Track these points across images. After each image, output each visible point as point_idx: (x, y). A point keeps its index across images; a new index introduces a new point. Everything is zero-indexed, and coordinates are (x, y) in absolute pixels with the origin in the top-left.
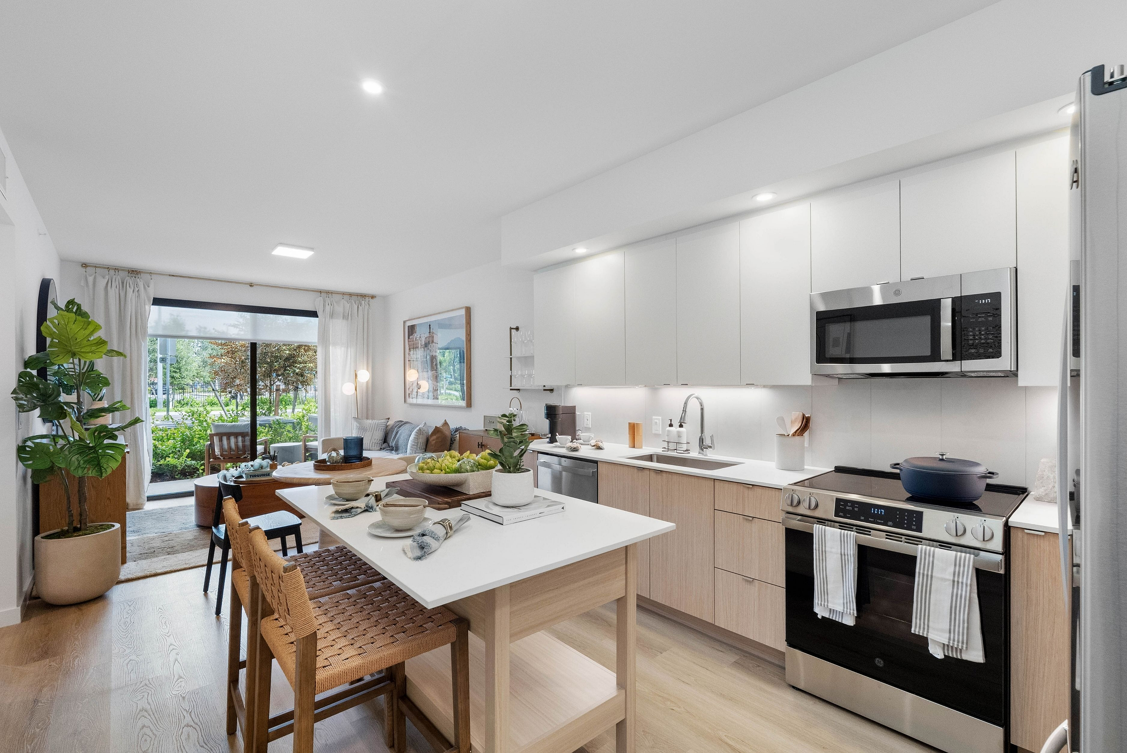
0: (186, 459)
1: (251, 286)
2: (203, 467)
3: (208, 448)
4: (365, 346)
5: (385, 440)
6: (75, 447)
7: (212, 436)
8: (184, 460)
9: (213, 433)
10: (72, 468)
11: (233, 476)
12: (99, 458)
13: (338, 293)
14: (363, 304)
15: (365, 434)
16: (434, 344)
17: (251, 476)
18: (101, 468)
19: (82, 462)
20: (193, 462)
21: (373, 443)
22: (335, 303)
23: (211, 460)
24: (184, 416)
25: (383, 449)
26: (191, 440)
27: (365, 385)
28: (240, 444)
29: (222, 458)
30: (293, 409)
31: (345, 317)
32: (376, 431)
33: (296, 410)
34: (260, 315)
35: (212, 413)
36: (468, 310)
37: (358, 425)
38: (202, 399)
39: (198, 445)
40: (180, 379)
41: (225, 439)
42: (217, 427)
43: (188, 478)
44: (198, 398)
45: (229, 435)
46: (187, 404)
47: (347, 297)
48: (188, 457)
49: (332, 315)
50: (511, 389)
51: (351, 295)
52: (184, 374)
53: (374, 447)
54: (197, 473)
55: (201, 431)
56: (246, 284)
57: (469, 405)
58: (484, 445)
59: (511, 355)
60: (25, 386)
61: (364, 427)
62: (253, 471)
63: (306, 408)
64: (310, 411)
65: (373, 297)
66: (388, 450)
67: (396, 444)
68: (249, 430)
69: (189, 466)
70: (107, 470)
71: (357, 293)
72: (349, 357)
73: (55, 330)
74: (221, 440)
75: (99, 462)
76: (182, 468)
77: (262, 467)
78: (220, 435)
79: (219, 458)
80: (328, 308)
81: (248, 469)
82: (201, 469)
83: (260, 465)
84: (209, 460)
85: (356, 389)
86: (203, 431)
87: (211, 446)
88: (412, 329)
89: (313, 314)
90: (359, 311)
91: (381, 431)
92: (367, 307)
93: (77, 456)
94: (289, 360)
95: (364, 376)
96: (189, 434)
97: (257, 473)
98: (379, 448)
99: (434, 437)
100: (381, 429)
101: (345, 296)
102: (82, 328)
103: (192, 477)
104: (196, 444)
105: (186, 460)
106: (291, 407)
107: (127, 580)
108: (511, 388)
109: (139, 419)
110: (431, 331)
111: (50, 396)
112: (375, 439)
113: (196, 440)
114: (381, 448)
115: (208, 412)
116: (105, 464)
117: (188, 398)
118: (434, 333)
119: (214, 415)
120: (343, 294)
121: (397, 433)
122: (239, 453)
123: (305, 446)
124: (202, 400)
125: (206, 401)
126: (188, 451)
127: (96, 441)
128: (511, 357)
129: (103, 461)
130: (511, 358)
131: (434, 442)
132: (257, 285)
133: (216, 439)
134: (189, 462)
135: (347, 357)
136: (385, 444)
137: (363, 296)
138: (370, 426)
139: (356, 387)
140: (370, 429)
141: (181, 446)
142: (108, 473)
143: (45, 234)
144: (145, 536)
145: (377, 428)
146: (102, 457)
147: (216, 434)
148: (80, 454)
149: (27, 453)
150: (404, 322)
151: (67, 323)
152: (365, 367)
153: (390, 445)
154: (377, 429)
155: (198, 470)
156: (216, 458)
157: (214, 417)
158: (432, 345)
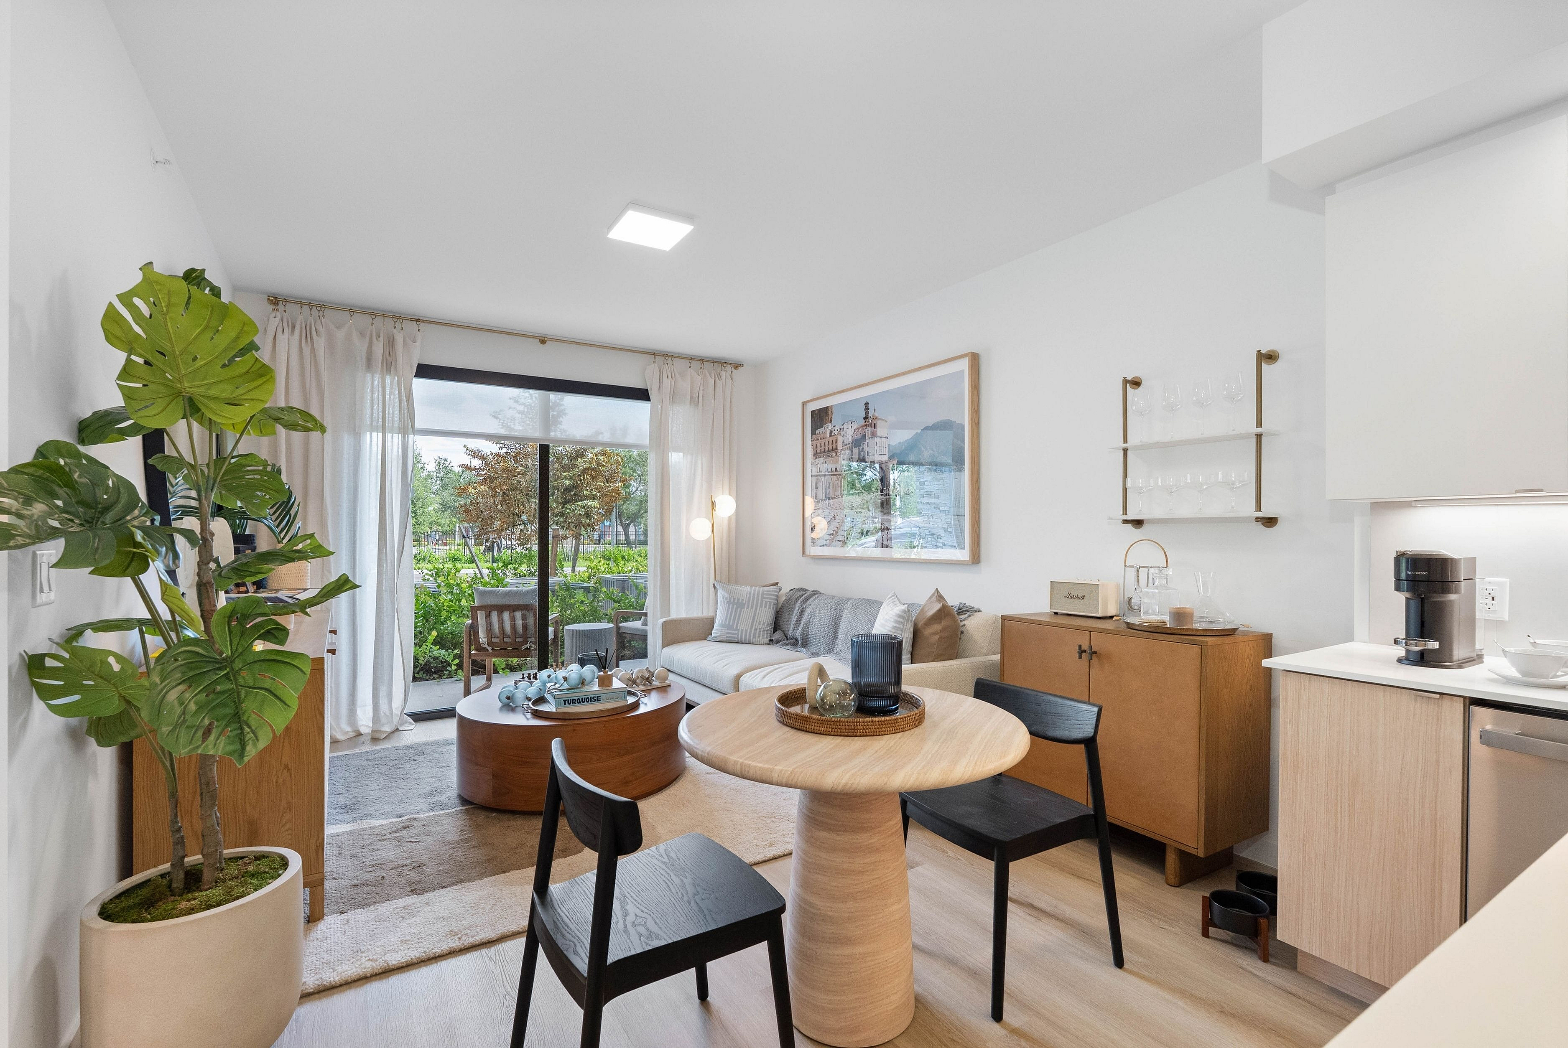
0: (432, 646)
1: (543, 342)
2: (457, 661)
3: (468, 629)
4: (727, 453)
5: (776, 626)
6: (176, 660)
7: (474, 610)
8: (428, 648)
9: (476, 605)
10: (165, 729)
11: (529, 699)
12: (239, 694)
13: (681, 357)
14: (724, 377)
15: (741, 611)
16: (877, 440)
17: (565, 701)
18: (241, 728)
19: (192, 707)
20: (443, 652)
21: (756, 630)
22: (677, 375)
23: (473, 652)
24: (424, 576)
25: (777, 642)
26: (438, 616)
27: (726, 522)
28: (519, 623)
29: (490, 649)
30: (574, 567)
31: (695, 401)
32: (761, 606)
33: (577, 569)
34: (553, 396)
35: (463, 571)
36: (975, 359)
37: (727, 595)
38: (442, 553)
39: (449, 624)
40: (416, 526)
41: (494, 616)
42: (483, 594)
43: (434, 679)
44: (437, 553)
45: (501, 609)
46: (424, 559)
47: (696, 365)
48: (435, 643)
49: (674, 397)
50: (1125, 522)
51: (702, 360)
52: (421, 520)
53: (759, 637)
54: (448, 670)
55: (452, 601)
56: (534, 337)
57: (976, 558)
58: (1095, 653)
59: (1125, 440)
60: (25, 474)
61: (738, 600)
62: (568, 689)
63: (592, 565)
64: (598, 569)
65: (737, 366)
66: (787, 645)
67: (803, 634)
68: (535, 602)
69: (435, 658)
70: (260, 734)
71: (713, 358)
72: (699, 472)
73: (137, 329)
74: (488, 616)
75: (238, 705)
76: (425, 661)
77: (583, 682)
78: (488, 609)
79: (485, 649)
80: (667, 382)
81: (557, 686)
82: (454, 665)
83: (581, 677)
84: (470, 653)
85: (713, 531)
86: (454, 601)
87: (473, 629)
88: (820, 417)
89: (642, 395)
90: (717, 390)
91: (769, 608)
92: (729, 381)
93: (181, 688)
94: (570, 491)
95: (726, 506)
96: (433, 605)
97: (575, 695)
98: (767, 641)
99: (937, 627)
100: (770, 605)
101: (694, 363)
102: (206, 327)
103: (440, 677)
104: (446, 620)
105: (431, 648)
106: (571, 564)
107: (322, 988)
108: (1125, 517)
109: (347, 581)
110: (871, 414)
111: (107, 509)
112: (760, 623)
113: (444, 614)
114: (771, 640)
115: (458, 570)
116: (254, 716)
117: (426, 551)
118: (876, 418)
119: (467, 574)
120: (691, 358)
121: (802, 612)
122: (518, 640)
123: (618, 628)
124: (443, 555)
125: (447, 556)
126: (434, 633)
127: (235, 642)
128: (1125, 445)
129: (249, 706)
130: (1125, 451)
131: (937, 637)
132: (553, 340)
133: (481, 616)
134: (438, 652)
135: (695, 474)
136: (778, 635)
137: (721, 363)
138: (750, 597)
139: (713, 526)
140: (749, 603)
141: (424, 624)
142: (261, 745)
143: (167, 161)
144: (366, 824)
145: (762, 601)
146: (247, 693)
147: (480, 608)
148: (190, 681)
149: (54, 673)
150: (804, 404)
151: (168, 307)
152: (727, 491)
153: (790, 633)
154: (761, 604)
155: (449, 665)
156: (480, 649)
157: (466, 577)
158: (871, 442)
